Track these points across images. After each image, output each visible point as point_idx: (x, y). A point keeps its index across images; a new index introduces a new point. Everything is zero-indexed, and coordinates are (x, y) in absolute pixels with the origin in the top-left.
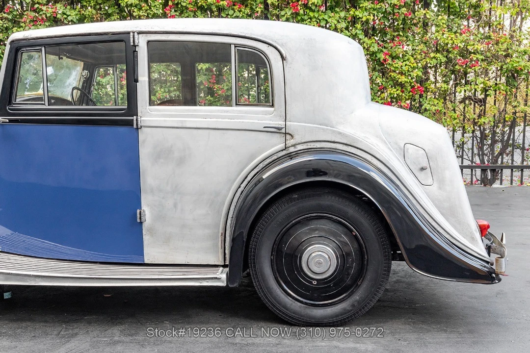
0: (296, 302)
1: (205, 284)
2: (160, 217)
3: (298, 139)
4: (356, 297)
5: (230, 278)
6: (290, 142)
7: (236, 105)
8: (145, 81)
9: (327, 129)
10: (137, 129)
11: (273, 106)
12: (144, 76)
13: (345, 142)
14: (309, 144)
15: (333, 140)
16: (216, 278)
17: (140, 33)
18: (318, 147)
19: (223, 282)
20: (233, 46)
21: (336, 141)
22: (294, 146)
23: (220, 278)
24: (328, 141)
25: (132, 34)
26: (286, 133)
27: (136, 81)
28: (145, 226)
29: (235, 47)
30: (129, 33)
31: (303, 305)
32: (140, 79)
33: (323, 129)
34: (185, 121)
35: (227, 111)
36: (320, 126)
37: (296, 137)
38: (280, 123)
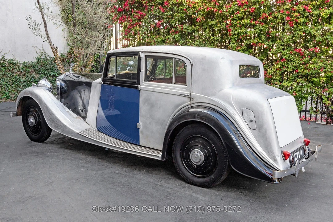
0: (189, 173)
1: (153, 157)
2: (145, 127)
3: (195, 101)
4: (212, 176)
5: (163, 157)
6: (192, 102)
7: (174, 83)
8: (143, 71)
9: (207, 98)
10: (139, 91)
11: (187, 85)
12: (142, 69)
13: (214, 104)
14: (199, 103)
15: (209, 103)
16: (157, 156)
17: (142, 52)
18: (203, 105)
19: (159, 158)
20: (174, 59)
21: (211, 103)
22: (193, 103)
23: (159, 156)
24: (207, 103)
25: (139, 52)
26: (191, 98)
27: (140, 71)
28: (140, 130)
29: (175, 59)
30: (138, 52)
31: (191, 175)
32: (141, 70)
33: (205, 97)
34: (154, 89)
35: (169, 86)
36: (204, 96)
37: (194, 100)
38: (188, 93)
